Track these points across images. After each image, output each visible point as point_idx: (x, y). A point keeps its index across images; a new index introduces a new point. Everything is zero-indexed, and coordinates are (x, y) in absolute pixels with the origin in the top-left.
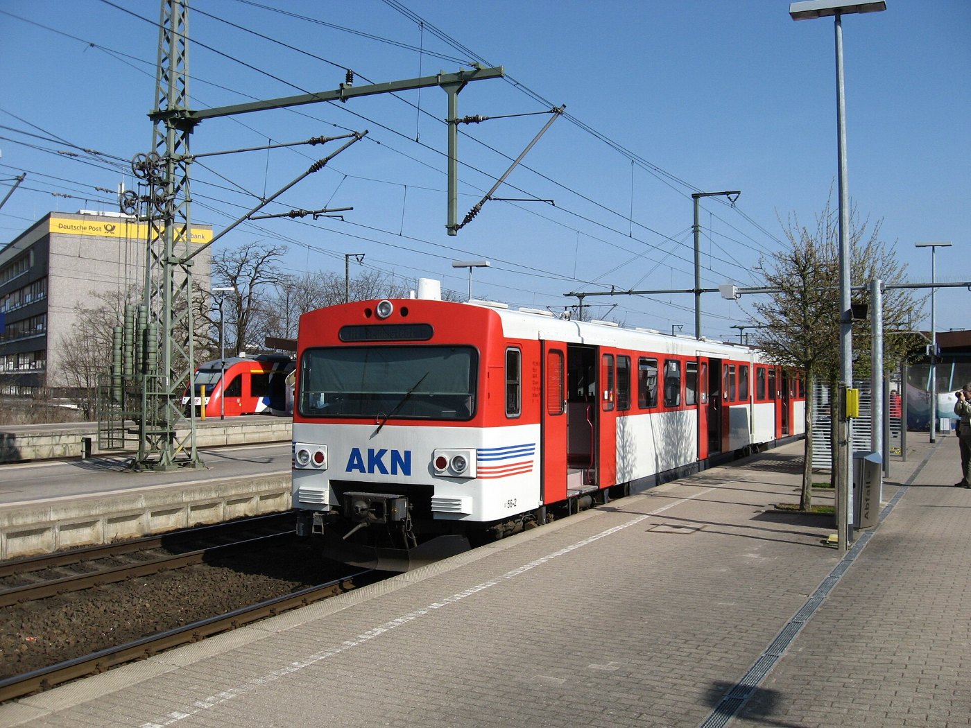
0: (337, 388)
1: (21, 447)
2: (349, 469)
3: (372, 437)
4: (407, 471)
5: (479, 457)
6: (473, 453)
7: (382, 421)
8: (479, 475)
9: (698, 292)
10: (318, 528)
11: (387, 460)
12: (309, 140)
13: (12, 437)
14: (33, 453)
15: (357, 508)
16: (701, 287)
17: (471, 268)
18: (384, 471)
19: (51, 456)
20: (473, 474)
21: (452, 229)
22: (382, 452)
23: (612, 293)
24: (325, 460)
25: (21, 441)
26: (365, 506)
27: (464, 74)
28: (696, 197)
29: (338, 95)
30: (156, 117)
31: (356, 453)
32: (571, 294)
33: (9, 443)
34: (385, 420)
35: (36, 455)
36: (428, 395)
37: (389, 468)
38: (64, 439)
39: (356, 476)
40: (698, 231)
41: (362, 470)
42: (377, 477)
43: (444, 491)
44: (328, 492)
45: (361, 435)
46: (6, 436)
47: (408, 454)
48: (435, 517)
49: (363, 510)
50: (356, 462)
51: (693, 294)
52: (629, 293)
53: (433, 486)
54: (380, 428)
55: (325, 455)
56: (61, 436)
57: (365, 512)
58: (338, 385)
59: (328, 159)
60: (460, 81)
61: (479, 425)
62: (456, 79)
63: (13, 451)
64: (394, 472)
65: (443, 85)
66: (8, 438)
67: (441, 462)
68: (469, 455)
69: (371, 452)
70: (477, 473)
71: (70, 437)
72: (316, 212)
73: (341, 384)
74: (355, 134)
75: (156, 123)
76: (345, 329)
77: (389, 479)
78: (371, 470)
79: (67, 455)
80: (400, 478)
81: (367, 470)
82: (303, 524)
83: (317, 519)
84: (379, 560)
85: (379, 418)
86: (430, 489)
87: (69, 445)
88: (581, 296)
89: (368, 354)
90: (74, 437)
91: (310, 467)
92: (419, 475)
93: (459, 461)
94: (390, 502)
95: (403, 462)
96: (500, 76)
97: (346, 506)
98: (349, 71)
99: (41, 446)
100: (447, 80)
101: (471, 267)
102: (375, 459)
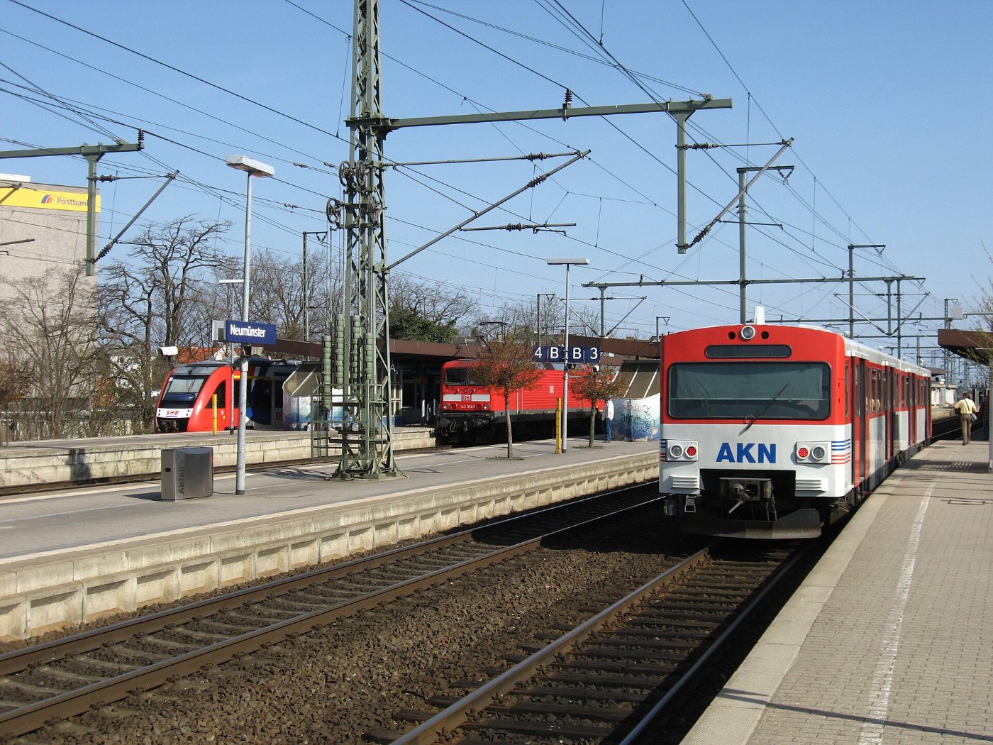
0: (703, 396)
1: (91, 464)
2: (719, 459)
3: (740, 434)
4: (772, 459)
5: (833, 448)
6: (830, 444)
7: (750, 421)
8: (834, 462)
9: (743, 284)
10: (690, 508)
11: (754, 452)
12: (527, 155)
13: (82, 452)
14: (101, 471)
15: (737, 489)
16: (747, 278)
17: (568, 266)
18: (751, 460)
19: (116, 475)
20: (830, 461)
21: (682, 247)
22: (750, 446)
23: (640, 284)
24: (697, 454)
25: (89, 458)
26: (742, 487)
27: (693, 103)
28: (741, 171)
29: (561, 114)
30: (352, 123)
31: (725, 446)
32: (590, 285)
33: (79, 458)
34: (753, 421)
35: (104, 472)
36: (787, 401)
37: (756, 457)
38: (126, 456)
39: (726, 465)
40: (744, 211)
41: (732, 460)
42: (745, 465)
43: (804, 475)
44: (699, 479)
45: (732, 433)
46: (77, 452)
47: (773, 447)
48: (797, 495)
49: (741, 490)
50: (725, 454)
51: (738, 286)
52: (661, 283)
53: (795, 471)
54: (748, 428)
55: (697, 448)
56: (122, 451)
57: (742, 492)
58: (705, 394)
59: (548, 175)
60: (690, 108)
61: (833, 423)
62: (685, 107)
63: (84, 468)
64: (761, 460)
65: (672, 112)
66: (79, 454)
67: (803, 451)
68: (826, 445)
69: (740, 445)
70: (833, 460)
71: (130, 452)
72: (536, 227)
73: (707, 392)
74: (578, 153)
75: (353, 129)
76: (710, 348)
77: (757, 466)
78: (740, 460)
79: (129, 474)
80: (766, 465)
81: (736, 460)
82: (672, 506)
83: (690, 502)
84: (747, 530)
85: (748, 419)
86: (793, 473)
87: (131, 462)
88: (603, 287)
89: (730, 367)
90: (133, 452)
91: (682, 458)
92: (783, 463)
93: (819, 451)
94: (762, 484)
95: (769, 452)
96: (731, 107)
97: (723, 489)
98: (568, 90)
99: (107, 463)
100: (675, 108)
101: (568, 264)
102: (743, 451)
